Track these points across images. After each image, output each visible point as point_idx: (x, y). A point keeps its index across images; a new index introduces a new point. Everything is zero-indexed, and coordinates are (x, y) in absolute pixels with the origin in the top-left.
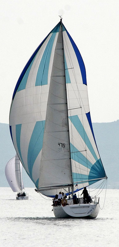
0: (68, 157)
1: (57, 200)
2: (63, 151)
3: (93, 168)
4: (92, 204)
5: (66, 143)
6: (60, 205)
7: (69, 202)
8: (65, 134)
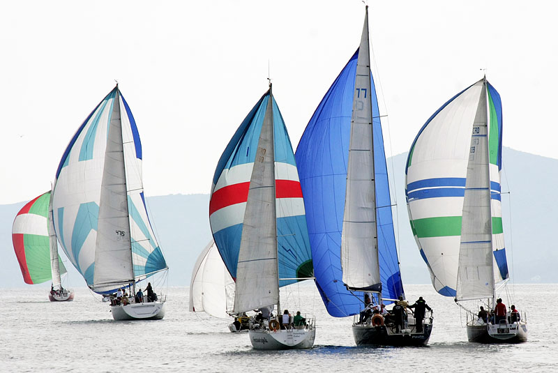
0: (129, 247)
1: (116, 298)
2: (123, 240)
3: (150, 257)
4: (157, 302)
5: (125, 231)
6: (120, 304)
7: (130, 300)
8: (124, 219)
